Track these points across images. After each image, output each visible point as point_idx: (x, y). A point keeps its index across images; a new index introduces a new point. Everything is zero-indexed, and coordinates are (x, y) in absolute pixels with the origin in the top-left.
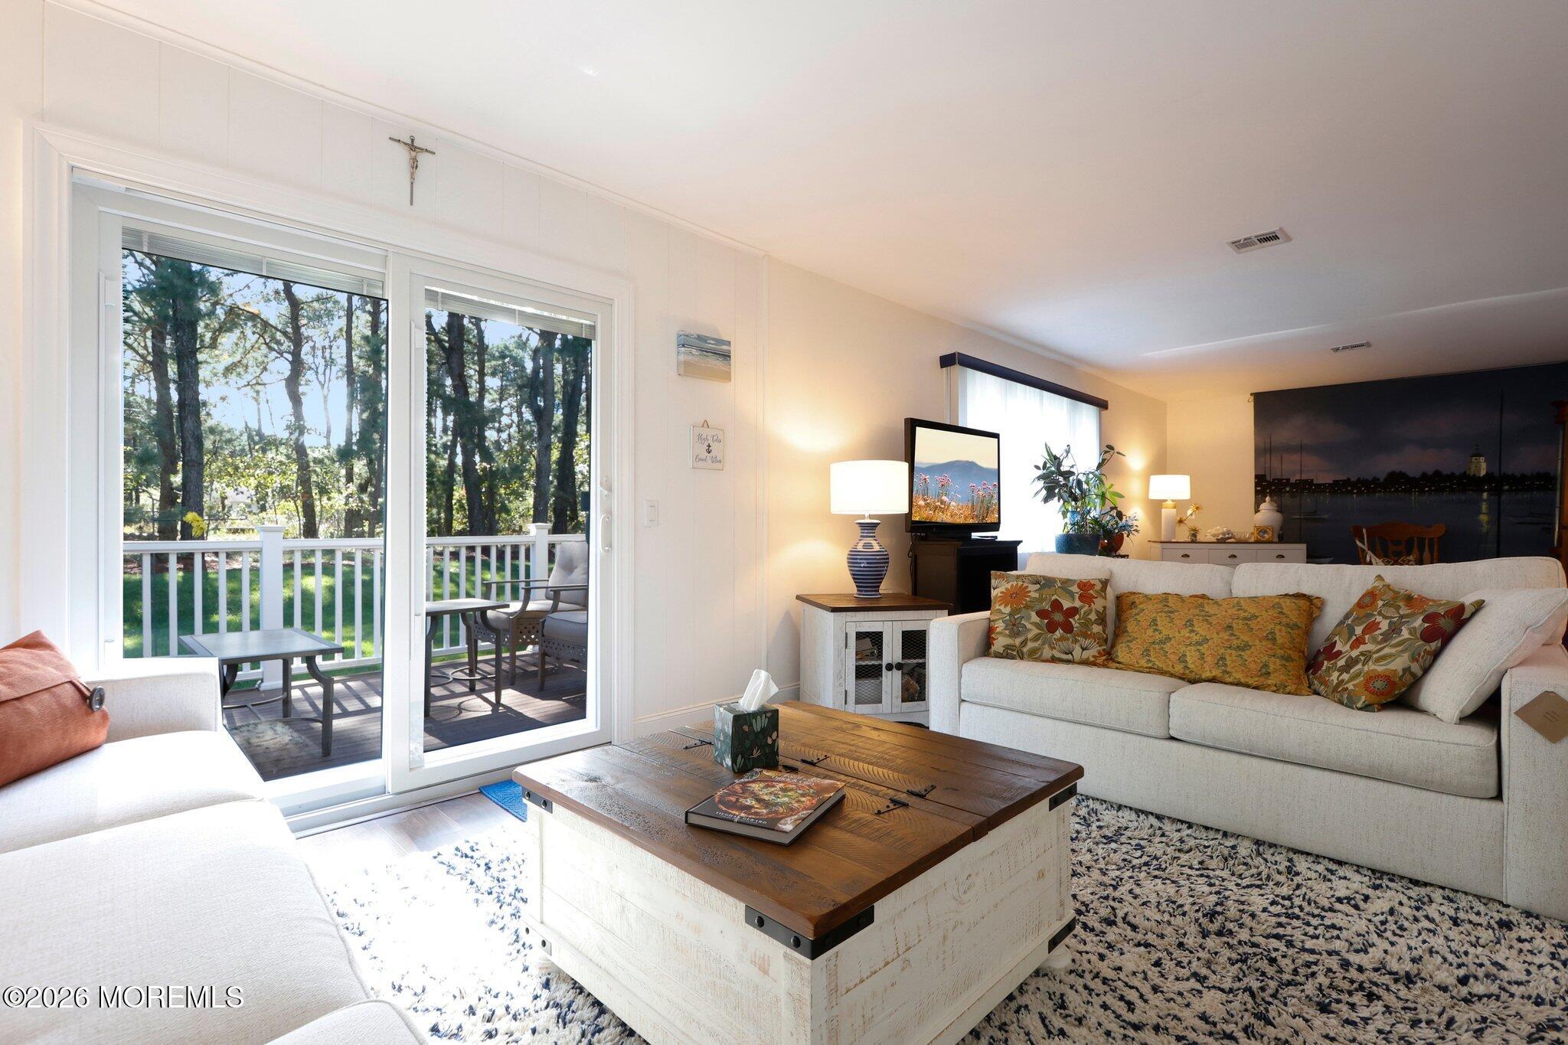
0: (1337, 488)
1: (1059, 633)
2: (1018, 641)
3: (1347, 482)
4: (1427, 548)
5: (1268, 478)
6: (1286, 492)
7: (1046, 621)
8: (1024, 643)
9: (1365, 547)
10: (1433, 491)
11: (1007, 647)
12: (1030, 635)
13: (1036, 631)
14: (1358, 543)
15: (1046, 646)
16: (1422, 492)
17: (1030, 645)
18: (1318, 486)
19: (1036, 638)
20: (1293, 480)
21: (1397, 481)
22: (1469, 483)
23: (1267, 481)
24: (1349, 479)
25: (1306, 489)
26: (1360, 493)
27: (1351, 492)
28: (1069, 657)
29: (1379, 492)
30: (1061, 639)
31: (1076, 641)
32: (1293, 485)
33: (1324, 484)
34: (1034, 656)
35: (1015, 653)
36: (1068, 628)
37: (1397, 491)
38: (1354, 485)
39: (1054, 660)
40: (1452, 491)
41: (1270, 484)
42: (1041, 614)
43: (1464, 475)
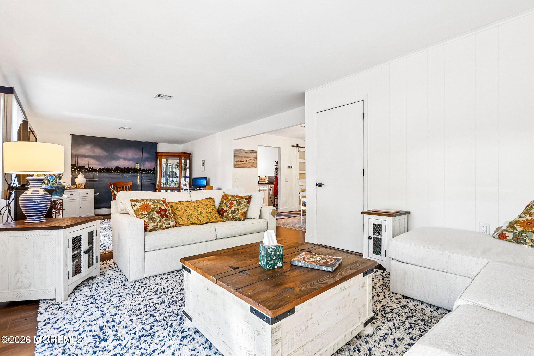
0: (100, 170)
1: (165, 218)
2: (156, 223)
3: (104, 169)
4: (128, 189)
5: (77, 166)
6: (83, 171)
7: (160, 215)
8: (157, 224)
9: (113, 189)
10: (127, 173)
11: (154, 227)
12: (158, 221)
13: (159, 219)
14: (111, 188)
15: (163, 224)
16: (124, 173)
17: (159, 224)
18: (94, 169)
19: (160, 222)
20: (86, 167)
21: (118, 169)
22: (135, 171)
23: (76, 167)
24: (104, 168)
25: (90, 170)
26: (107, 172)
27: (105, 172)
28: (169, 226)
29: (113, 172)
30: (166, 220)
31: (169, 220)
32: (86, 169)
33: (96, 169)
34: (161, 228)
35: (156, 228)
36: (166, 216)
37: (118, 172)
38: (106, 170)
39: (166, 228)
40: (132, 173)
41: (77, 168)
42: (158, 212)
43: (134, 169)
